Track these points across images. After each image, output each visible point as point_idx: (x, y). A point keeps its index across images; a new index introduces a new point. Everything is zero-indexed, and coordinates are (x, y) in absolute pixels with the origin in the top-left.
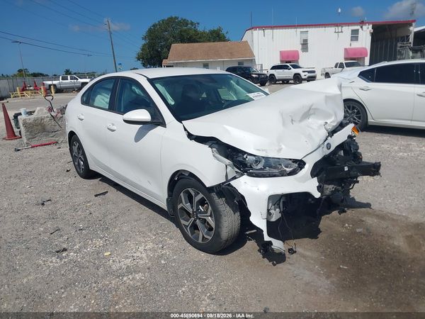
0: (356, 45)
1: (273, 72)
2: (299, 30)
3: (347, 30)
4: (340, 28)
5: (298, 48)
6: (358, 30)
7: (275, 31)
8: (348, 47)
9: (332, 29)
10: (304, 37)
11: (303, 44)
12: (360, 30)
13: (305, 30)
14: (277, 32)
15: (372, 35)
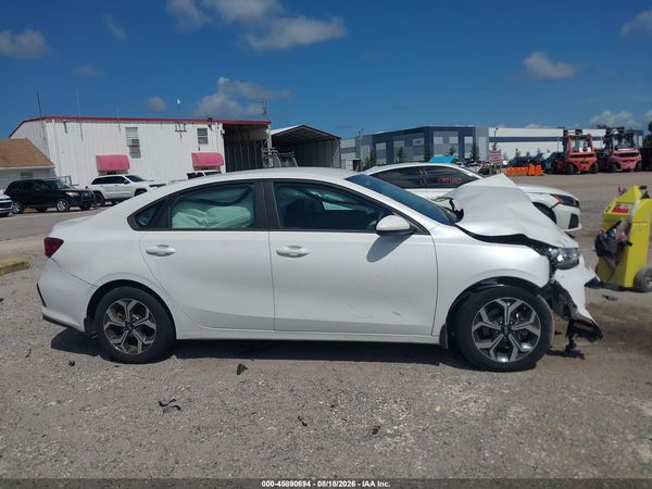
0: (205, 149)
1: (97, 187)
2: (123, 126)
3: (192, 129)
4: (182, 126)
5: (126, 151)
6: (206, 129)
7: (84, 124)
8: (196, 151)
9: (172, 126)
10: (132, 135)
11: (132, 147)
12: (209, 130)
13: (132, 125)
14: (86, 126)
15: (224, 136)
